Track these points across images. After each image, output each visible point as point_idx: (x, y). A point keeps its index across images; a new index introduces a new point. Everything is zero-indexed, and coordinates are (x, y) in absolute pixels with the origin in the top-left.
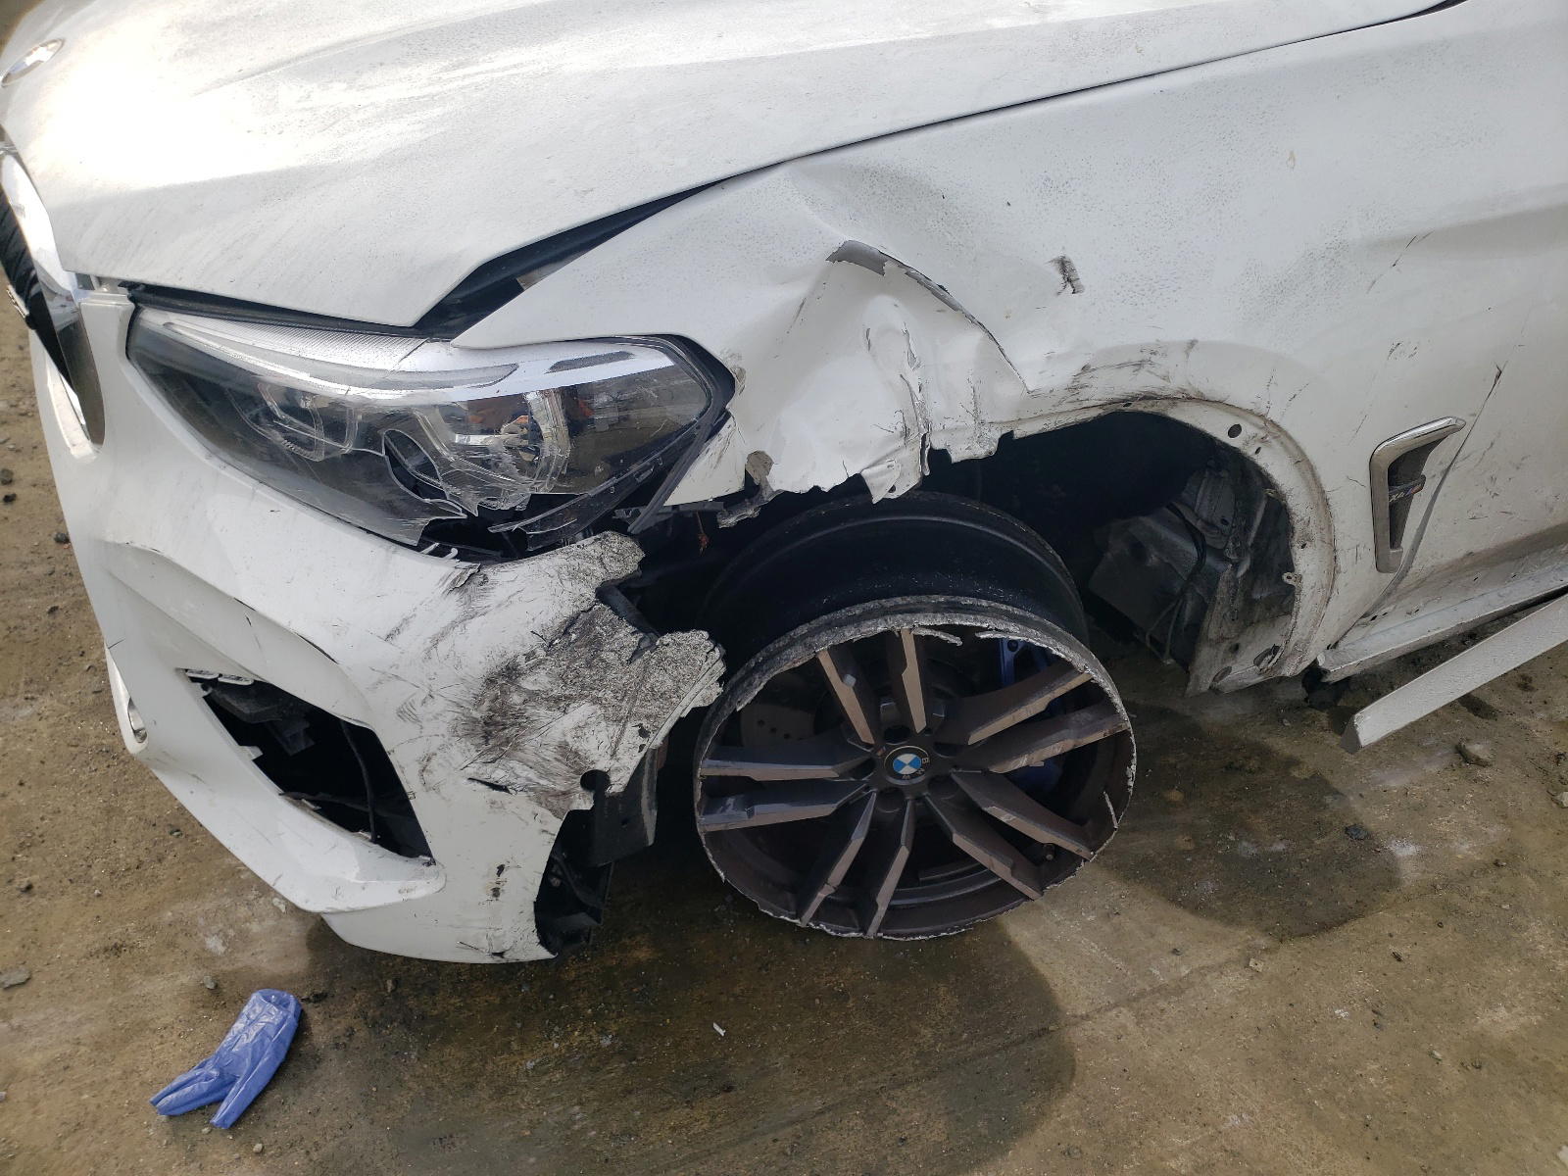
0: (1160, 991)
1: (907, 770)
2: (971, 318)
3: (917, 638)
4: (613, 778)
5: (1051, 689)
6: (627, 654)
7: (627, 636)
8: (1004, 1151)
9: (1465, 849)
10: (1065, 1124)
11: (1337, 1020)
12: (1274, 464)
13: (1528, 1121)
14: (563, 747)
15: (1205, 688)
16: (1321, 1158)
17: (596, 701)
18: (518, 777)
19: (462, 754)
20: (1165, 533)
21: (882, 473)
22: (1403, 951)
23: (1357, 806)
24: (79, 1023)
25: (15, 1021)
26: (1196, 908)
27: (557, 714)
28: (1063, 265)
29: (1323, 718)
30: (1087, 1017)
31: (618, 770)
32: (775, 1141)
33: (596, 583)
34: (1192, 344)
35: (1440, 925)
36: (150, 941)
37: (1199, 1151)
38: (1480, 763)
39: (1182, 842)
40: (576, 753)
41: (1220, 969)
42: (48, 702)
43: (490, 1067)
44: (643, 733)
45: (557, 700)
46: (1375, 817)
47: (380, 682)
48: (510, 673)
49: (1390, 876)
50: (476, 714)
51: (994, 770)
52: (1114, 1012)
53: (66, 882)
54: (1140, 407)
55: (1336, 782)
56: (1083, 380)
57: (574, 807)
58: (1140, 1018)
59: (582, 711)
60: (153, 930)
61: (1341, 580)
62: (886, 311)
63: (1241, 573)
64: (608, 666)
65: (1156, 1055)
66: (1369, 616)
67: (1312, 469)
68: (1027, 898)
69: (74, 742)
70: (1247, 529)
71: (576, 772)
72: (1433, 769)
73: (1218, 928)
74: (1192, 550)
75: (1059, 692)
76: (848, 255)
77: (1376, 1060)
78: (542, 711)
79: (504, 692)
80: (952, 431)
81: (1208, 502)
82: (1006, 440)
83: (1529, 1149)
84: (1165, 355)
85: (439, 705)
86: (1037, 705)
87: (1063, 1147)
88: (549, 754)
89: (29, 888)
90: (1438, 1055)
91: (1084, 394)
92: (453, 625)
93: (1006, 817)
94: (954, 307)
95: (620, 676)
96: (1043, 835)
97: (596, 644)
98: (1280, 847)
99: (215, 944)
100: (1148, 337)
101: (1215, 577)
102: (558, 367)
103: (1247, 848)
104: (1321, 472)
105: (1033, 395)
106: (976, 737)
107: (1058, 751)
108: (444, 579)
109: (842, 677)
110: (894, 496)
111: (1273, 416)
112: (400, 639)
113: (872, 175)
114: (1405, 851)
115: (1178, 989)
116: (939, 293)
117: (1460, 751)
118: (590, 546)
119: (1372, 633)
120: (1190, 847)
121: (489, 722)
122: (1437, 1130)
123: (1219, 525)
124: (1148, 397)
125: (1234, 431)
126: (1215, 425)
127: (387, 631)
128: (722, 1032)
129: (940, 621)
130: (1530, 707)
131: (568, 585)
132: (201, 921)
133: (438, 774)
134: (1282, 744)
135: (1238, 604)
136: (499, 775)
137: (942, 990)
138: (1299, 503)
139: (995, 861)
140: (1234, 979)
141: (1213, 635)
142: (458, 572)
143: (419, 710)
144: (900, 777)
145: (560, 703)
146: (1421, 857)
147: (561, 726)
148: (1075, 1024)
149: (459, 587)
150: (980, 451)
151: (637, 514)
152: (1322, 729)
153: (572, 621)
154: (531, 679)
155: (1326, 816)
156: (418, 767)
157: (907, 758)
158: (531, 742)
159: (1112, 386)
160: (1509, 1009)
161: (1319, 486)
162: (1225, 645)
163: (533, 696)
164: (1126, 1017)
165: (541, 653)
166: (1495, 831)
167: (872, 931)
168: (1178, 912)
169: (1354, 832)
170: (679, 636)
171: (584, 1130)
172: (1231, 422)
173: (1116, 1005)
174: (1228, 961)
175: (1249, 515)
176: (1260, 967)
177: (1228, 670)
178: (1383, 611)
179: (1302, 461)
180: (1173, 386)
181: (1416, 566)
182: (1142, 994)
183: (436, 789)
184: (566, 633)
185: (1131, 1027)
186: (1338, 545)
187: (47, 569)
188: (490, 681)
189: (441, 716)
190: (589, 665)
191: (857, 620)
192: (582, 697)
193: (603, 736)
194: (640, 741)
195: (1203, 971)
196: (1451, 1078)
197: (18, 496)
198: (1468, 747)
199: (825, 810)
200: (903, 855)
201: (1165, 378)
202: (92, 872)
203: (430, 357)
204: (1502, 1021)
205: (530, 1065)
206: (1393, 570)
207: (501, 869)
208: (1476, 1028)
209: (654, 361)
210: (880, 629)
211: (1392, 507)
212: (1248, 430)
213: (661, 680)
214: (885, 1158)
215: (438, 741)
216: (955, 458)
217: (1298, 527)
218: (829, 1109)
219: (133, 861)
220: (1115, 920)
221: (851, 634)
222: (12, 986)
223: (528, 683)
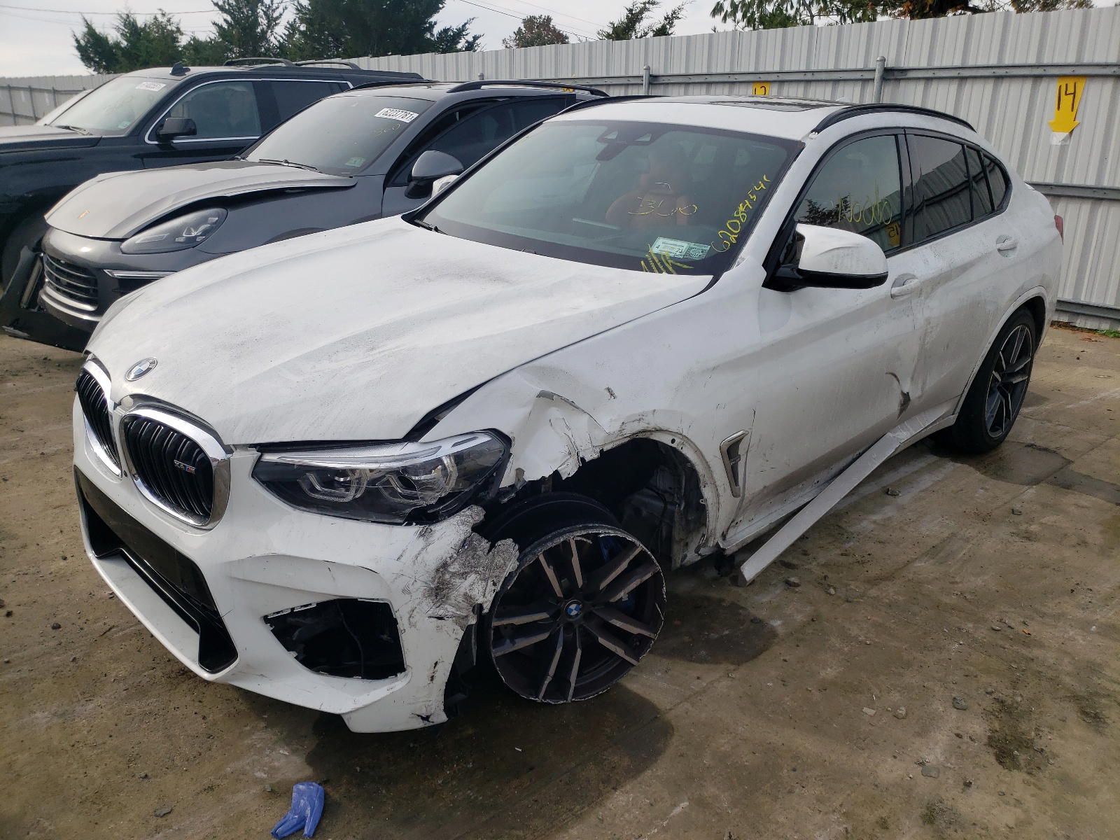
0: (696, 693)
1: (574, 613)
2: (583, 411)
3: (576, 541)
4: (485, 606)
5: (629, 557)
6: (486, 551)
7: (485, 544)
8: (656, 761)
9: (799, 618)
10: (677, 746)
11: (769, 687)
12: (688, 452)
13: (848, 703)
14: (465, 594)
15: (678, 565)
16: (777, 733)
17: (477, 572)
18: (448, 612)
19: (427, 606)
20: (647, 500)
21: (564, 468)
22: (787, 658)
23: (752, 611)
24: (210, 820)
25: (175, 827)
26: (701, 661)
27: (463, 580)
28: (609, 389)
29: (727, 580)
30: (670, 709)
31: (486, 602)
32: (561, 781)
33: (471, 525)
34: (654, 411)
35: (798, 646)
36: (225, 782)
37: (732, 742)
38: (797, 585)
39: (686, 639)
40: (471, 597)
41: (718, 680)
42: (100, 700)
43: (421, 787)
44: (494, 584)
45: (463, 574)
46: (762, 614)
47: (396, 578)
48: (445, 565)
49: (773, 634)
50: (432, 586)
51: (612, 600)
52: (682, 705)
53: (164, 769)
54: (641, 436)
55: (742, 604)
56: (623, 427)
57: (469, 623)
58: (693, 704)
59: (472, 577)
60: (225, 777)
61: (721, 500)
62: (555, 413)
63: (682, 508)
64: (480, 557)
65: (703, 715)
66: (733, 523)
67: (701, 453)
68: (633, 665)
69: (128, 713)
70: (680, 489)
71: (471, 606)
72: (778, 592)
73: (712, 666)
74: (661, 505)
75: (632, 557)
76: (542, 395)
77: (788, 696)
78: (457, 580)
79: (443, 575)
80: (584, 450)
81: (662, 481)
82: (602, 451)
83: (852, 711)
84: (646, 416)
85: (419, 584)
86: (624, 565)
87: (679, 754)
88: (460, 599)
89: (146, 776)
90: (810, 689)
91: (624, 432)
92: (423, 549)
93: (618, 624)
94: (578, 408)
95: (485, 561)
96: (634, 630)
97: (475, 549)
98: (727, 632)
99: (260, 774)
100: (640, 411)
101: (673, 512)
102: (454, 445)
103: (714, 636)
104: (704, 454)
105: (609, 434)
106: (603, 585)
107: (635, 586)
108: (416, 533)
109: (549, 566)
110: (570, 476)
111: (684, 434)
112: (403, 559)
113: (543, 368)
114: (777, 623)
115: (704, 691)
116: (572, 404)
117: (788, 583)
118: (467, 512)
119: (738, 531)
120: (690, 640)
121: (437, 588)
122: (817, 714)
123: (669, 490)
124: (644, 431)
125: (673, 441)
126: (666, 439)
127: (397, 557)
128: (520, 750)
129: (584, 533)
130: (809, 561)
131: (461, 527)
132: (248, 768)
133: (417, 617)
134: (714, 594)
135: (684, 523)
136: (441, 612)
137: (608, 714)
138: (700, 468)
139: (618, 648)
140: (725, 682)
141: (677, 539)
142: (421, 529)
143: (411, 588)
144: (571, 617)
145: (464, 575)
146: (783, 624)
147: (463, 586)
148: (667, 713)
149: (422, 535)
150: (595, 456)
151: (488, 493)
152: (729, 585)
153: (465, 541)
154: (452, 567)
155: (742, 617)
156: (409, 616)
157: (573, 607)
158: (453, 595)
159: (633, 428)
160: (831, 668)
161: (705, 460)
162: (682, 544)
163: (453, 574)
164: (687, 705)
165: (455, 555)
166: (809, 609)
167: (569, 698)
168: (693, 664)
169: (756, 621)
170: (503, 541)
171: (476, 798)
172: (671, 438)
173: (681, 702)
174: (720, 677)
175: (679, 482)
176: (734, 676)
177: (686, 556)
178: (740, 519)
179: (697, 451)
180: (651, 427)
181: (747, 495)
182: (690, 696)
183: (415, 626)
184: (463, 546)
185: (690, 708)
186: (718, 483)
187: (57, 642)
188: (438, 570)
189: (419, 589)
190: (473, 558)
191: (551, 540)
192: (471, 571)
193: (480, 588)
194: (493, 588)
195: (712, 683)
196: (817, 695)
197: (14, 612)
198: (789, 579)
199: (545, 636)
200: (579, 652)
201: (648, 424)
202: (176, 762)
203: (410, 448)
204: (830, 673)
205: (440, 782)
206: (739, 496)
207: (436, 664)
208: (821, 677)
209: (484, 439)
210: (562, 540)
211: (732, 467)
212: (677, 440)
213: (499, 560)
214: (609, 775)
215: (417, 601)
216: (587, 460)
217: (701, 478)
218: (578, 765)
219: (195, 753)
220: (670, 673)
221: (550, 545)
222: (164, 814)
223: (451, 569)
